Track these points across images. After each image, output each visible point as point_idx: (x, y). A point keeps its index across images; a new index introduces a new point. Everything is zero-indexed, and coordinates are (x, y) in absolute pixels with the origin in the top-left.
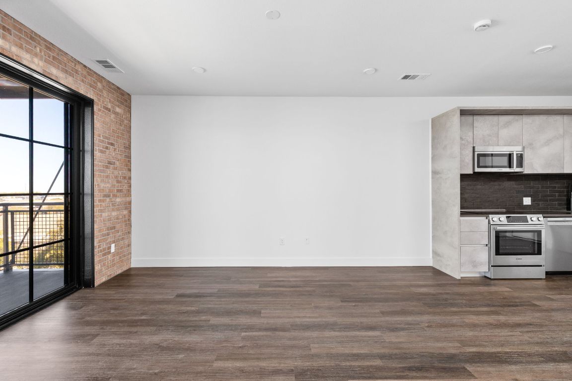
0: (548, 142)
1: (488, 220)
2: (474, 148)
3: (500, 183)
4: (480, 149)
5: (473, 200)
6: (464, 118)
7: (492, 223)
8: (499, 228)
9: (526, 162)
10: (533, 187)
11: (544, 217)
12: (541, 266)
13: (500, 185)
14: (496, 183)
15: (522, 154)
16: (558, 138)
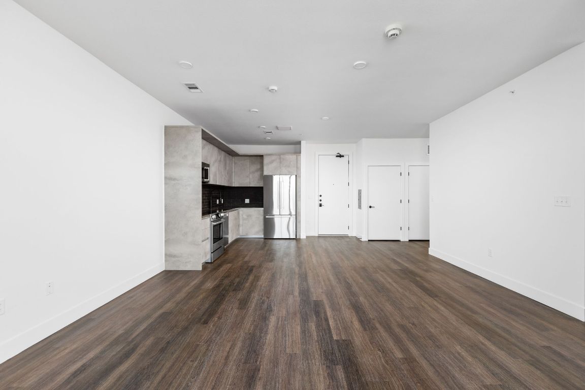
1: (210, 218)
7: (212, 220)
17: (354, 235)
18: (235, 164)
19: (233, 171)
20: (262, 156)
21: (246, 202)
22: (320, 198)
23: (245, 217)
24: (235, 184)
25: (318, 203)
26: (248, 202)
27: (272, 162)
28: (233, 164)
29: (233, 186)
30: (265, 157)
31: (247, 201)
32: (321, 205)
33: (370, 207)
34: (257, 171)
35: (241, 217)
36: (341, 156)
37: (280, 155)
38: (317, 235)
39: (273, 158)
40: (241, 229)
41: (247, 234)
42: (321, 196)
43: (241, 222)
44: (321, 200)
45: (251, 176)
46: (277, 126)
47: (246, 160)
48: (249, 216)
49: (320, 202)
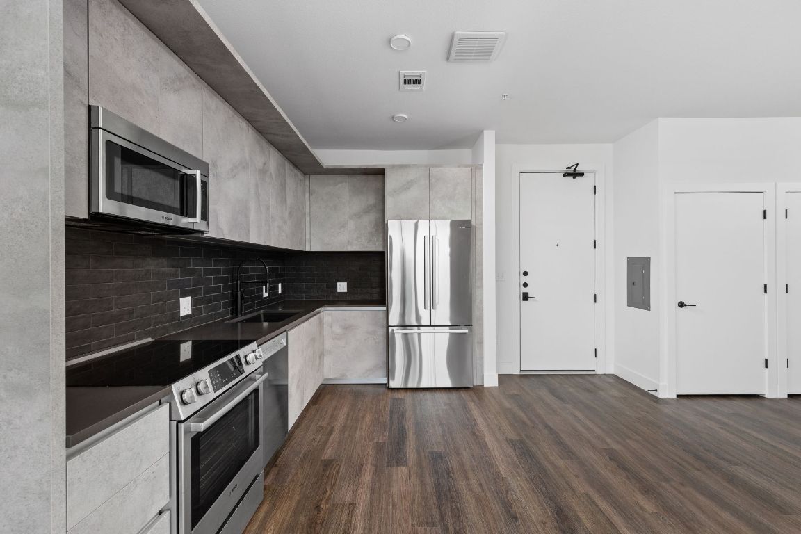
0: (234, 171)
2: (91, 109)
7: (183, 413)
9: (210, 206)
10: (192, 272)
11: (258, 346)
15: (206, 183)
17: (611, 370)
18: (311, 194)
19: (308, 211)
20: (380, 173)
21: (339, 290)
22: (525, 279)
23: (337, 330)
24: (313, 245)
25: (518, 291)
26: (345, 290)
27: (407, 186)
28: (307, 195)
29: (308, 249)
30: (387, 173)
31: (342, 287)
32: (526, 297)
33: (681, 305)
34: (367, 211)
35: (327, 331)
36: (574, 174)
37: (428, 167)
38: (518, 372)
39: (412, 175)
40: (327, 361)
41: (343, 376)
42: (525, 274)
43: (327, 345)
44: (525, 285)
45: (352, 225)
46: (453, 35)
47: (340, 185)
48: (348, 328)
49: (525, 290)
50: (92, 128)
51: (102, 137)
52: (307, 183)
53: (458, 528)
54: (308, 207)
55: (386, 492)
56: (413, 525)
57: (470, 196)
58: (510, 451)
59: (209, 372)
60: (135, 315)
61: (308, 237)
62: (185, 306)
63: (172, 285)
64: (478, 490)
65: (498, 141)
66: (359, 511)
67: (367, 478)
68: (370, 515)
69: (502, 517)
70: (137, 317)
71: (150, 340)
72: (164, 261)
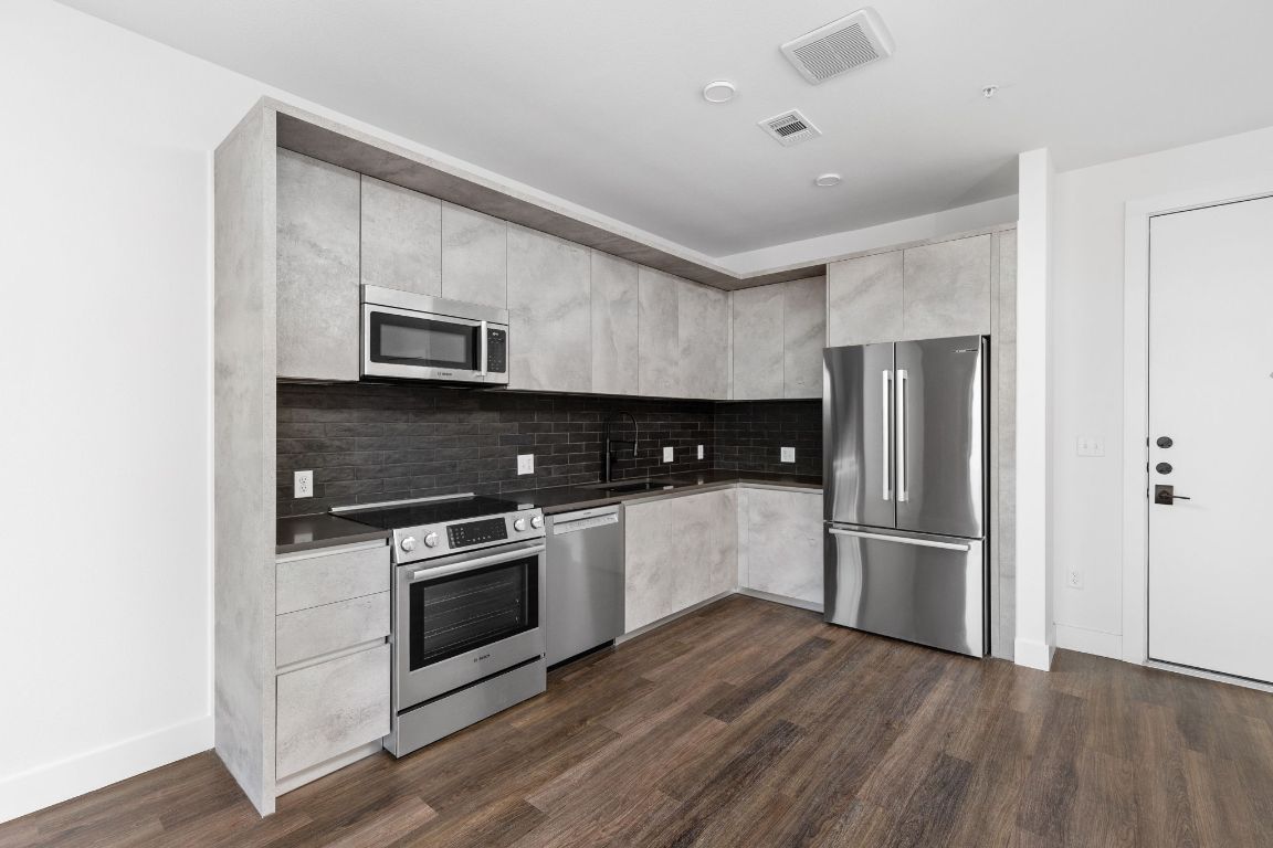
0: (561, 311)
1: (389, 547)
2: (361, 288)
3: (462, 416)
4: (382, 297)
5: (381, 471)
6: (296, 164)
7: (400, 557)
8: (421, 574)
9: (513, 355)
10: (536, 428)
11: (547, 514)
12: (538, 658)
13: (461, 421)
14: (450, 417)
15: (503, 332)
16: (580, 304)
18: (734, 318)
19: (730, 342)
20: (818, 272)
21: (782, 460)
22: (1160, 455)
23: (756, 518)
24: (737, 390)
25: (1144, 479)
26: (792, 459)
27: (866, 286)
28: (730, 320)
29: (729, 398)
30: (830, 272)
31: (788, 455)
32: (1164, 496)
34: (809, 335)
35: (741, 516)
37: (899, 250)
39: (871, 267)
40: (742, 560)
41: (764, 587)
42: (1165, 443)
43: (743, 537)
45: (789, 358)
46: (780, 51)
47: (773, 299)
48: (770, 516)
49: (1164, 480)
50: (362, 303)
51: (368, 310)
52: (730, 302)
53: (702, 816)
54: (730, 338)
55: (667, 739)
56: (654, 786)
57: (986, 289)
58: (922, 771)
59: (448, 527)
60: (458, 469)
61: (730, 380)
62: (525, 464)
63: (506, 440)
64: (790, 791)
65: (1058, 167)
66: (617, 744)
67: (665, 716)
68: (623, 753)
69: (781, 837)
70: (461, 471)
71: (472, 494)
72: (496, 415)
